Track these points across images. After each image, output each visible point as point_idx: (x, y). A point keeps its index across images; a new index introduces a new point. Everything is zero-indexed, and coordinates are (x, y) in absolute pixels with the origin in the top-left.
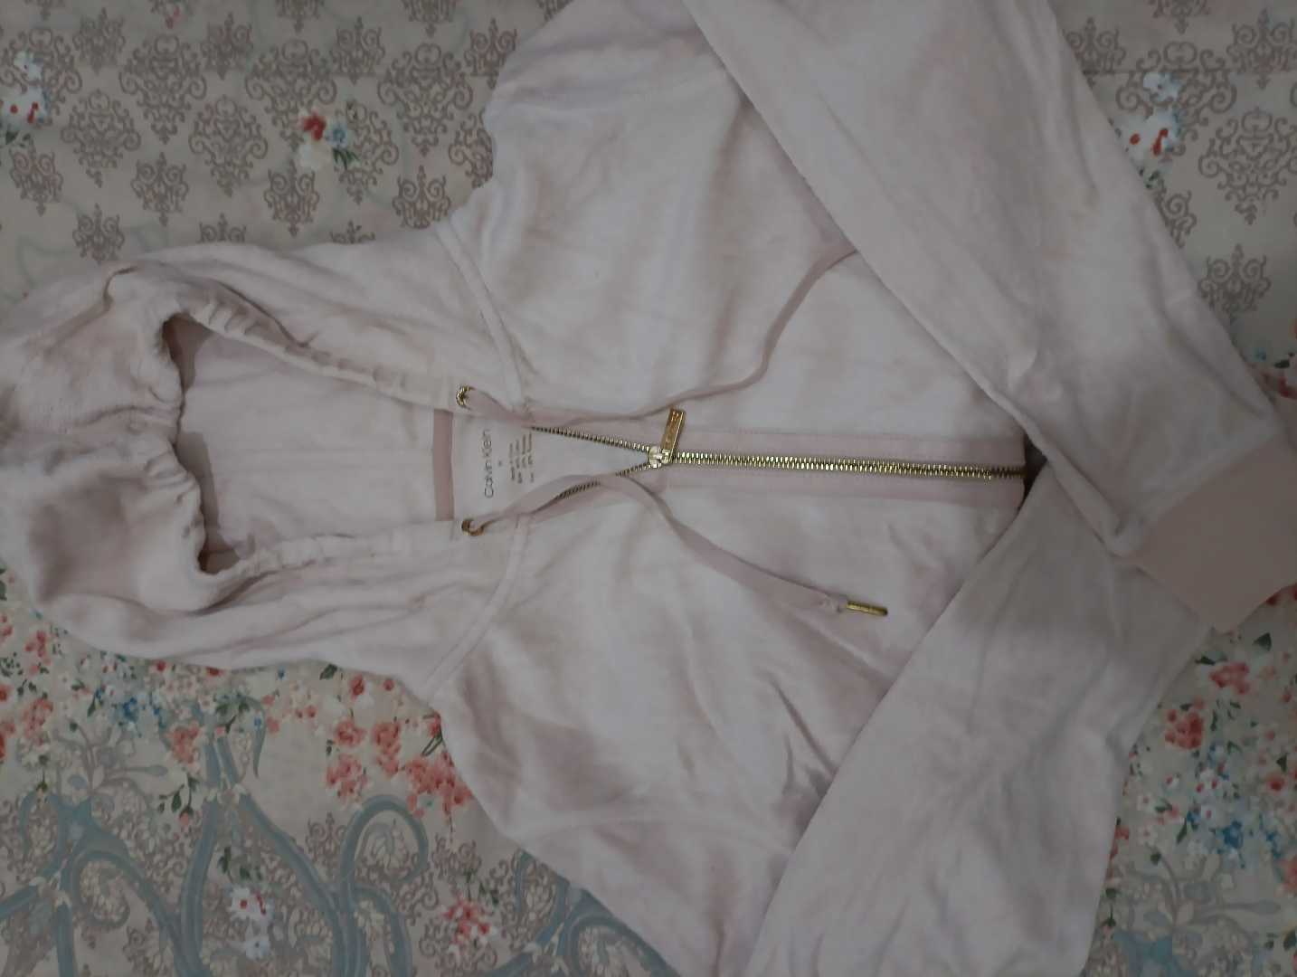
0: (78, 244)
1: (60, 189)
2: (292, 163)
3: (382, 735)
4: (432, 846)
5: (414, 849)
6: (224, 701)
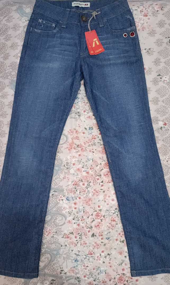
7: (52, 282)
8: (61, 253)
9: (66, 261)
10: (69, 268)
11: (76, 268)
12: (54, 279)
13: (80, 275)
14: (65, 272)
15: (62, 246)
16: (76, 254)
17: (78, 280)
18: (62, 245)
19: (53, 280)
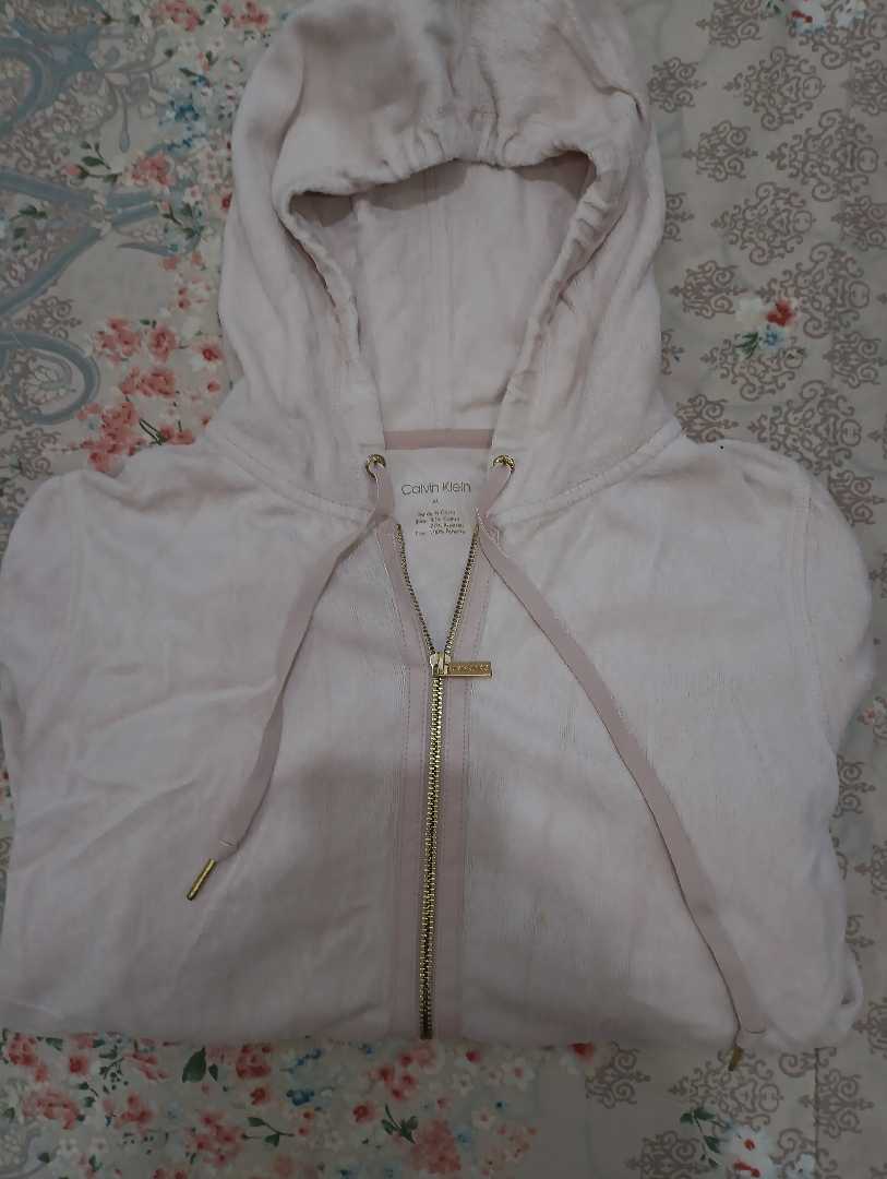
0: (666, 63)
1: (723, 44)
2: (744, 291)
3: (162, 378)
4: (48, 429)
5: (46, 410)
6: (197, 213)
7: (23, 222)
8: (99, 62)
9: (120, 112)
10: (141, 153)
11: (182, 151)
12: (39, 209)
13: (199, 197)
14: (114, 171)
15: (108, 20)
16: (187, 73)
17: (185, 222)
18: (112, 14)
19: (31, 212)
